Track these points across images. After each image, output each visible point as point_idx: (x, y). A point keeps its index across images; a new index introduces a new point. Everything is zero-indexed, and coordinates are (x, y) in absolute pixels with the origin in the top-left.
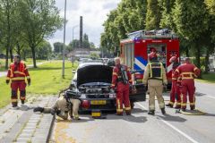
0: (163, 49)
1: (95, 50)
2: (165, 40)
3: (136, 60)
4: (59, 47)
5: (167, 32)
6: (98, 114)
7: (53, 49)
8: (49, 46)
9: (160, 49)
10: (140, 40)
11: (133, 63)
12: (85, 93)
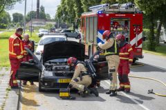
0: (126, 23)
1: (51, 21)
2: (128, 14)
3: (99, 33)
4: (18, 18)
5: (131, 6)
6: (67, 94)
7: (12, 19)
8: (9, 16)
9: (123, 23)
10: (103, 13)
11: (96, 36)
12: (52, 70)
